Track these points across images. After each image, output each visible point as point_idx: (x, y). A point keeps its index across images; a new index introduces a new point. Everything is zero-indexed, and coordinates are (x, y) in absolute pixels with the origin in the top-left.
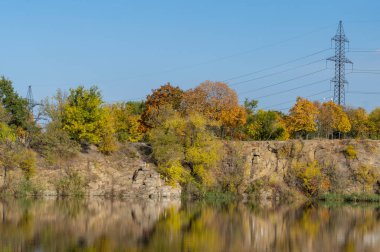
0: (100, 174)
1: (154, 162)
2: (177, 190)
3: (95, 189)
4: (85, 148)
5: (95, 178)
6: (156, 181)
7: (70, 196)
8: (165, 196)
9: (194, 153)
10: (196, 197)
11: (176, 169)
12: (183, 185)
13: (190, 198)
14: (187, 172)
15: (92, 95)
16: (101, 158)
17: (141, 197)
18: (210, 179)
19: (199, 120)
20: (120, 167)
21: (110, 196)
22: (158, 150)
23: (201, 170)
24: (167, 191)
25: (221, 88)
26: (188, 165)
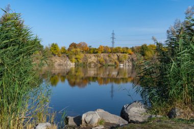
0: (57, 61)
1: (69, 58)
2: (74, 64)
3: (56, 63)
4: (55, 55)
5: (56, 61)
6: (69, 62)
7: (51, 65)
8: (71, 65)
9: (77, 56)
10: (78, 65)
11: (74, 59)
12: (75, 63)
13: (77, 65)
14: (76, 60)
15: (56, 45)
16: (58, 58)
17: (66, 65)
18: (81, 61)
19: (78, 50)
20: (62, 59)
21: (60, 65)
22: (69, 56)
23: (79, 60)
24: (72, 64)
25: (84, 43)
26: (76, 59)
